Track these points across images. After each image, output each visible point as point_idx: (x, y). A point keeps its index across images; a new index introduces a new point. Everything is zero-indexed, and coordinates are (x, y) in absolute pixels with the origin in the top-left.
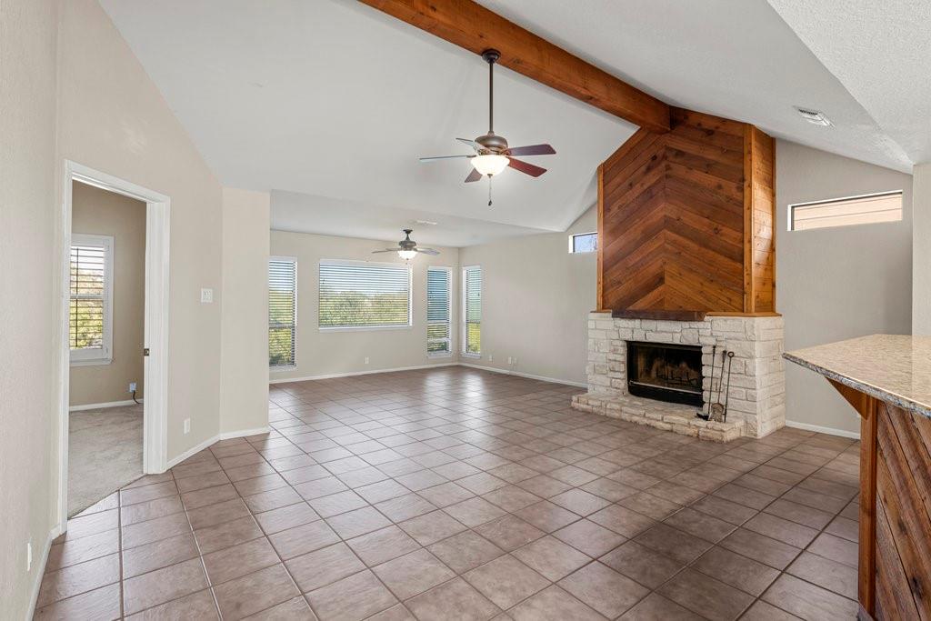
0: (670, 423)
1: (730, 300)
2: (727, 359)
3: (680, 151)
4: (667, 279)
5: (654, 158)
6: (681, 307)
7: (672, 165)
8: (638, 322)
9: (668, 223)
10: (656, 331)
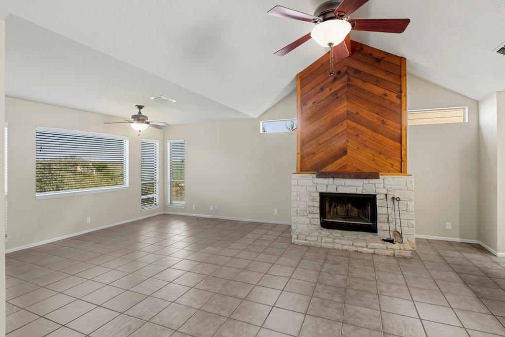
0: (373, 248)
1: (393, 165)
2: (396, 202)
3: (358, 70)
4: (349, 152)
5: (339, 73)
6: (359, 170)
7: (352, 78)
8: (331, 180)
9: (349, 116)
10: (345, 186)
